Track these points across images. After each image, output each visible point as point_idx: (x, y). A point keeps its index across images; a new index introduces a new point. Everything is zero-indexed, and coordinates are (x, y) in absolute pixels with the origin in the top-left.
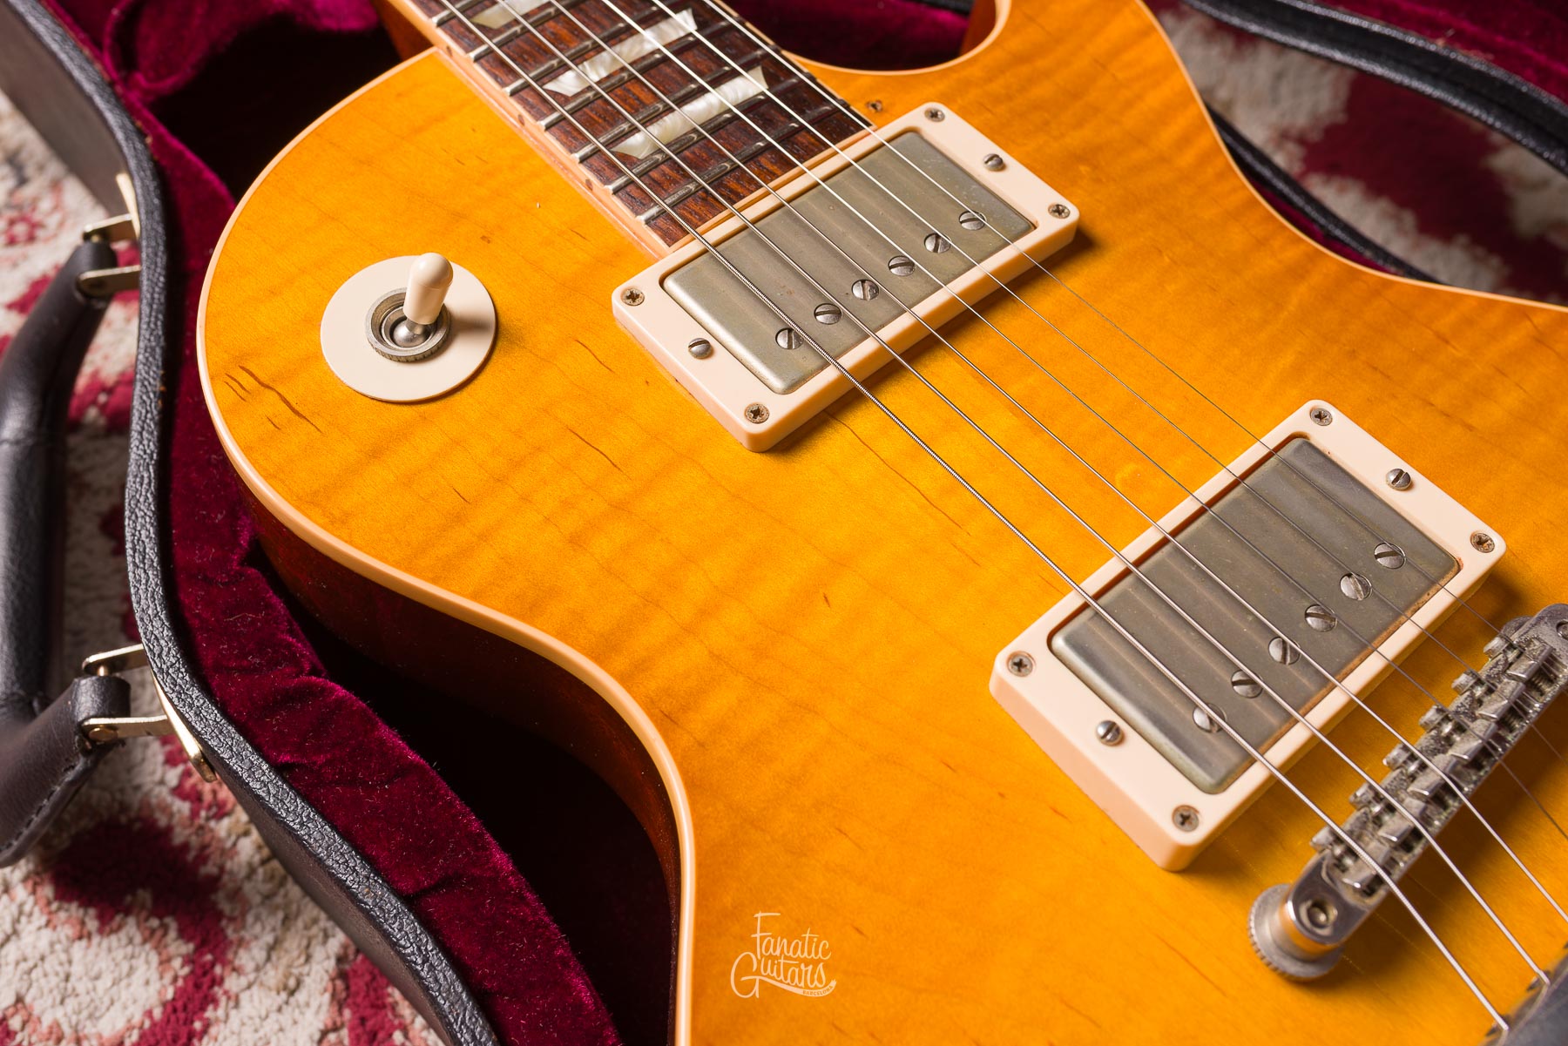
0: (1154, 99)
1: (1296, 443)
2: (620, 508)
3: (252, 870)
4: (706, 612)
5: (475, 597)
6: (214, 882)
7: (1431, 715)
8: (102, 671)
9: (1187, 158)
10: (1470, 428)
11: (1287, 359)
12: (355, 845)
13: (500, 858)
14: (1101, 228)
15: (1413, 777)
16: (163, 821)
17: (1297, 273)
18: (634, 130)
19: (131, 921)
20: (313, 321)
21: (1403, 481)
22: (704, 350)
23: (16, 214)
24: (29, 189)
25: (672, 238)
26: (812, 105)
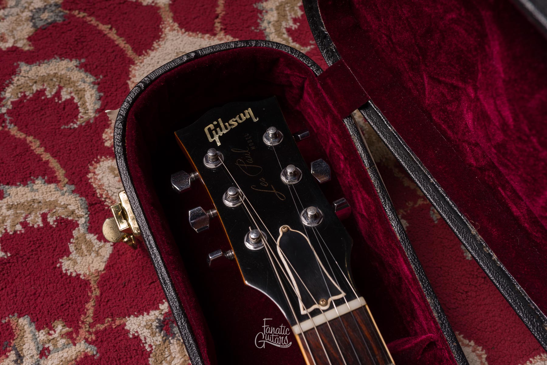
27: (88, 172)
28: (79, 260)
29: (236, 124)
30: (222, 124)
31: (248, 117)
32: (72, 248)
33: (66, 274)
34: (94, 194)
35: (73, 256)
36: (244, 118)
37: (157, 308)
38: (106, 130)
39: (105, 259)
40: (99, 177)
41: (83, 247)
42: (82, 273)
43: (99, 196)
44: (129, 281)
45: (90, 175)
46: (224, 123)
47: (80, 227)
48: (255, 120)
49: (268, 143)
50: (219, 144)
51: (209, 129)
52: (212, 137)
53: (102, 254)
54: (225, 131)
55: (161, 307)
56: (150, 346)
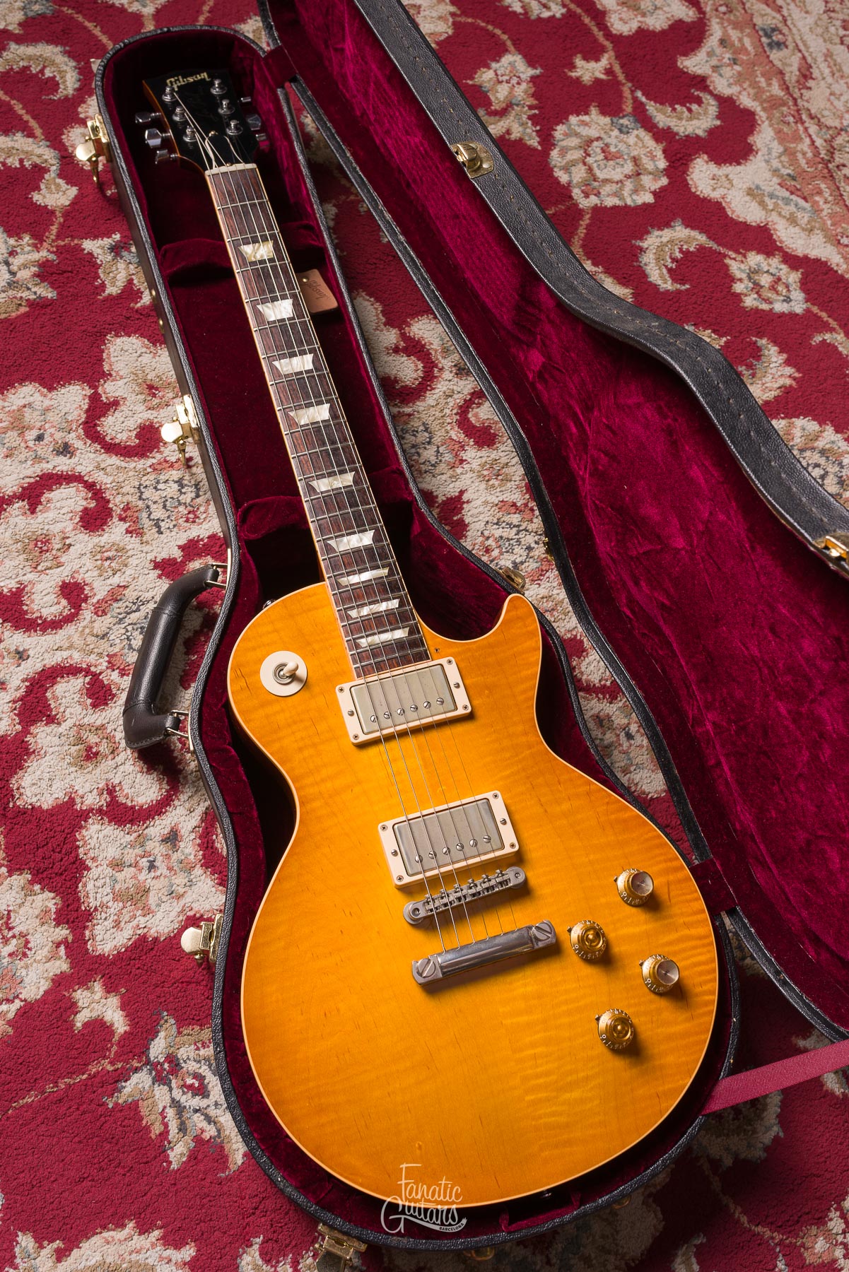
0: (525, 673)
1: (485, 801)
2: (314, 745)
3: (192, 773)
4: (323, 780)
5: (271, 754)
6: (180, 771)
7: (470, 881)
8: (175, 715)
9: (521, 698)
10: (546, 811)
11: (508, 772)
12: (222, 795)
13: (255, 814)
14: (479, 713)
15: (456, 892)
16: (172, 748)
17: (530, 747)
18: (362, 637)
19: (155, 773)
20: (260, 661)
21: (504, 823)
22: (352, 714)
23: (191, 509)
24: (198, 500)
25: (359, 676)
26: (418, 646)
27: (63, 134)
28: (48, 195)
29: (192, 80)
30: (180, 79)
31: (202, 77)
32: (42, 186)
33: (36, 203)
34: (66, 150)
35: (43, 191)
36: (199, 78)
37: (110, 237)
38: (82, 105)
39: (70, 199)
40: (71, 139)
41: (53, 187)
42: (50, 205)
43: (70, 151)
46: (184, 78)
47: (52, 173)
48: (208, 79)
49: (214, 92)
50: (176, 89)
51: (171, 81)
52: (172, 85)
53: (68, 194)
56: (101, 261)
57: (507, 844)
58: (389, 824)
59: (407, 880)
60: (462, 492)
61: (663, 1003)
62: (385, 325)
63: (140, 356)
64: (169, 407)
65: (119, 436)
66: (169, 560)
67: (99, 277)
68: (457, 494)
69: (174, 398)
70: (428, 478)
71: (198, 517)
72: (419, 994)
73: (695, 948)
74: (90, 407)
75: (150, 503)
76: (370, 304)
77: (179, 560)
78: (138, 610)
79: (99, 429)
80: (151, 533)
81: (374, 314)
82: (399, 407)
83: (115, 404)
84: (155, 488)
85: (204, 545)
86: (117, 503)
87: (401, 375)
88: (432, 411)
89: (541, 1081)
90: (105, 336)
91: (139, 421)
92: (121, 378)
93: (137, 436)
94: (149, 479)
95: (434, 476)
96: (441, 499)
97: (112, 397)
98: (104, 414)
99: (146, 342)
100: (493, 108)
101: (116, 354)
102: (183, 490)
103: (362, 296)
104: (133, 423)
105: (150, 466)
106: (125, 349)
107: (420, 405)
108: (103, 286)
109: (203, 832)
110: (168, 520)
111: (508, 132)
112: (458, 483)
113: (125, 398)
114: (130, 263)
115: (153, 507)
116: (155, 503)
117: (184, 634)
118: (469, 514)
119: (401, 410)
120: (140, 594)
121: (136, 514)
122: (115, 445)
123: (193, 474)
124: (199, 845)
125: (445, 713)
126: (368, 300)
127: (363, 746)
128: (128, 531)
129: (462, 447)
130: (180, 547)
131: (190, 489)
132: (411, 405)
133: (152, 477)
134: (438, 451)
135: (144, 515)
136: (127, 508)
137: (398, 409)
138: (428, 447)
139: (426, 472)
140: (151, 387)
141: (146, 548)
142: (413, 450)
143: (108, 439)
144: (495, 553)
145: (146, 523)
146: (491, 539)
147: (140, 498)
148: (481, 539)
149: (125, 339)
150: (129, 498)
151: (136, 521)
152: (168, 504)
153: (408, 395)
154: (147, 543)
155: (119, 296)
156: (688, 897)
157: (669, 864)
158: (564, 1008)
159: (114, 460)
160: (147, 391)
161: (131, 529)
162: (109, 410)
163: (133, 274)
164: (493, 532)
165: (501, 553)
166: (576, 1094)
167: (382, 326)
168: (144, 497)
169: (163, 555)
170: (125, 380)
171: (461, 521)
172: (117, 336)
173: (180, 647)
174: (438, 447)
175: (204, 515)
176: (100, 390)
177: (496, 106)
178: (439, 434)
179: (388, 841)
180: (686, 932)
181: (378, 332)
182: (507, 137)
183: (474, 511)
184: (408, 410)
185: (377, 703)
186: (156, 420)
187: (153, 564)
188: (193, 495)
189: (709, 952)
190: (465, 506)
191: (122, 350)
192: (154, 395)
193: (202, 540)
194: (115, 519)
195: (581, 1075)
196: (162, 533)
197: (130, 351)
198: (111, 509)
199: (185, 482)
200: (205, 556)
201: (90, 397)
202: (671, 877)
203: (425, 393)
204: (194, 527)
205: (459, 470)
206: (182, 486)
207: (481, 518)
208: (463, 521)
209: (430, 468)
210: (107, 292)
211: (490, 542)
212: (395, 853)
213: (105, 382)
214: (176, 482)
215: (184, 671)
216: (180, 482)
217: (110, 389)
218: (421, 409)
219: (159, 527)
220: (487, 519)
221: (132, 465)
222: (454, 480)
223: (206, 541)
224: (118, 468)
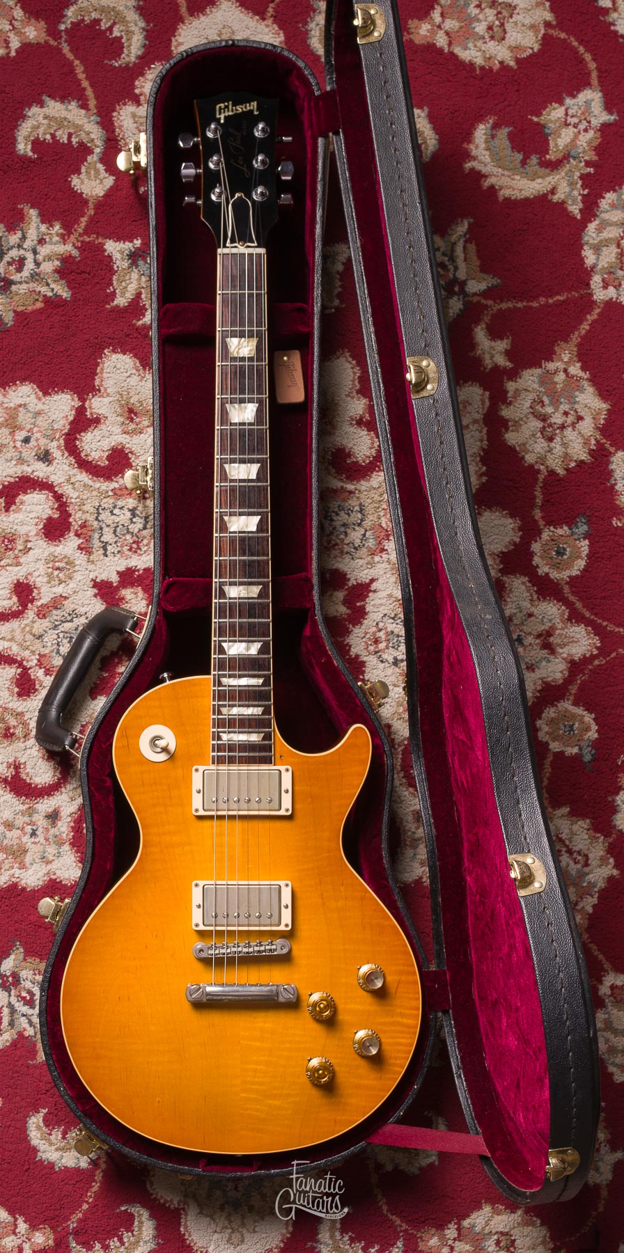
1: (278, 886)
2: (165, 805)
4: (164, 834)
5: (132, 803)
6: (72, 766)
7: (248, 942)
9: (336, 813)
10: (324, 904)
11: (304, 867)
14: (298, 815)
15: (234, 947)
17: (329, 850)
18: (225, 732)
19: (53, 762)
20: (143, 729)
21: (287, 907)
22: (199, 792)
23: (136, 539)
24: (145, 533)
25: (213, 763)
26: (266, 751)
27: (114, 110)
28: (86, 181)
29: (240, 110)
30: (230, 107)
31: (252, 108)
32: (83, 170)
33: (73, 189)
34: (114, 131)
35: (83, 176)
36: (248, 108)
37: (131, 241)
38: (140, 78)
39: (105, 189)
40: (121, 118)
41: (92, 172)
42: (85, 192)
43: (117, 134)
44: (118, 213)
45: (115, 114)
46: (233, 106)
47: (95, 155)
48: (256, 113)
49: (256, 134)
50: (222, 121)
51: (220, 107)
52: (220, 114)
53: (105, 184)
54: (231, 113)
55: (135, 241)
56: (118, 267)
57: (283, 923)
58: (201, 883)
59: (202, 927)
60: (372, 581)
61: (362, 1063)
62: (358, 392)
63: (129, 376)
64: (142, 435)
65: (93, 454)
66: (107, 582)
67: (112, 284)
68: (367, 581)
69: (148, 427)
70: (347, 558)
71: (140, 549)
72: (187, 1007)
73: (402, 1032)
74: (75, 419)
75: (104, 525)
76: (350, 366)
77: (115, 585)
78: (71, 621)
79: (78, 443)
80: (97, 554)
81: (351, 378)
82: (344, 482)
83: (96, 421)
84: (111, 512)
85: (138, 576)
86: (76, 518)
87: (356, 450)
88: (372, 494)
89: (256, 1087)
90: (104, 349)
91: (113, 444)
92: (108, 395)
93: (108, 458)
94: (108, 503)
95: (353, 559)
96: (352, 582)
97: (96, 413)
98: (85, 429)
99: (138, 364)
100: (548, 157)
101: (108, 370)
102: (134, 520)
103: (346, 357)
104: (107, 444)
105: (112, 490)
106: (118, 366)
107: (363, 485)
108: (114, 294)
109: (77, 819)
110: (114, 545)
111: (553, 191)
112: (372, 570)
113: (107, 417)
114: (143, 274)
115: (106, 530)
116: (108, 526)
117: (104, 652)
118: (372, 603)
119: (345, 486)
120: (77, 607)
121: (90, 533)
122: (88, 462)
123: (145, 507)
124: (72, 827)
125: (270, 810)
126: (350, 362)
127: (200, 818)
128: (80, 548)
129: (388, 536)
130: (118, 573)
131: (140, 520)
132: (355, 483)
133: (111, 501)
134: (364, 535)
135: (96, 536)
136: (83, 526)
137: (342, 484)
138: (357, 528)
139: (347, 553)
140: (131, 411)
141: (91, 567)
142: (342, 529)
143: (83, 455)
144: (382, 646)
145: (96, 543)
146: (383, 632)
147: (97, 519)
148: (374, 629)
149: (120, 356)
150: (87, 516)
151: (88, 540)
152: (118, 529)
153: (356, 471)
154: (93, 562)
155: (126, 309)
156: (411, 996)
157: (406, 968)
158: (288, 1045)
159: (83, 477)
160: (126, 414)
161: (82, 546)
162: (90, 426)
163: (143, 288)
164: (387, 625)
165: (387, 647)
166: (277, 1103)
167: (355, 394)
168: (100, 518)
169: (103, 576)
170: (111, 399)
171: (363, 608)
172: (114, 351)
173: (97, 662)
174: (366, 531)
175: (146, 548)
176: (87, 405)
177: (551, 156)
178: (371, 518)
179: (197, 896)
180: (400, 1019)
181: (349, 399)
182: (550, 197)
183: (378, 602)
184: (350, 487)
185: (220, 788)
186: (127, 446)
187: (92, 583)
188: (141, 526)
189: (411, 1038)
190: (371, 594)
191: (115, 367)
192: (132, 420)
193: (138, 571)
194: (72, 534)
195: (285, 1092)
196: (107, 556)
197: (122, 370)
198: (70, 523)
199: (138, 512)
200: (137, 587)
201: (77, 409)
202: (403, 978)
203: (372, 473)
204: (135, 557)
205: (377, 559)
206: (134, 515)
207: (381, 609)
208: (365, 609)
209: (352, 550)
210: (115, 302)
211: (382, 635)
212: (199, 906)
213: (93, 397)
214: (130, 510)
215: (95, 684)
216: (133, 511)
217: (98, 405)
218: (363, 488)
219: (105, 550)
220: (386, 612)
221: (97, 485)
222: (369, 566)
223: (141, 572)
224: (85, 486)
